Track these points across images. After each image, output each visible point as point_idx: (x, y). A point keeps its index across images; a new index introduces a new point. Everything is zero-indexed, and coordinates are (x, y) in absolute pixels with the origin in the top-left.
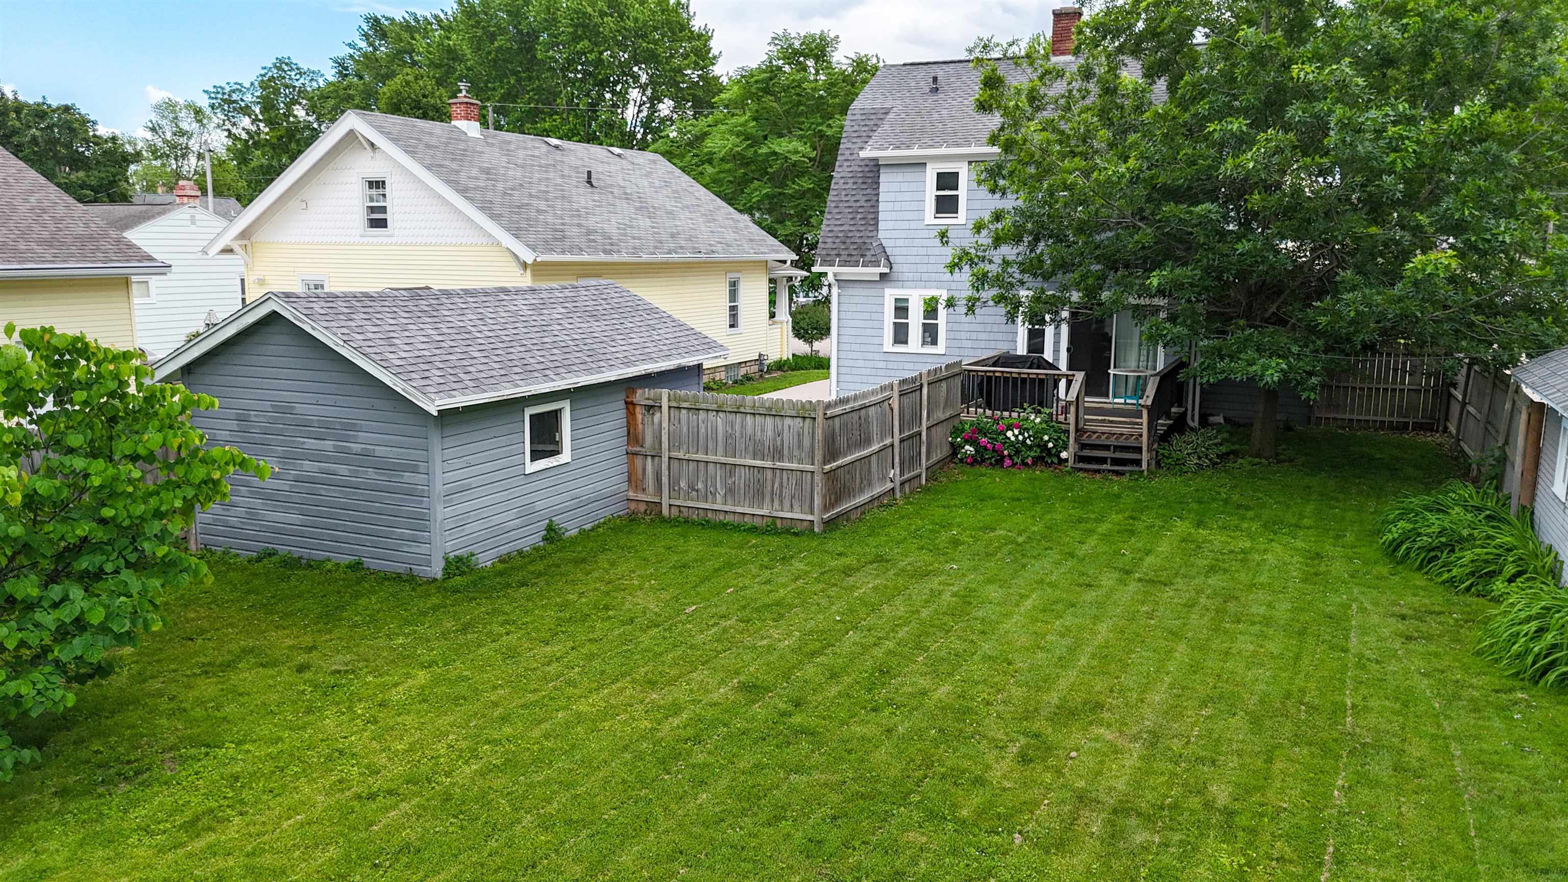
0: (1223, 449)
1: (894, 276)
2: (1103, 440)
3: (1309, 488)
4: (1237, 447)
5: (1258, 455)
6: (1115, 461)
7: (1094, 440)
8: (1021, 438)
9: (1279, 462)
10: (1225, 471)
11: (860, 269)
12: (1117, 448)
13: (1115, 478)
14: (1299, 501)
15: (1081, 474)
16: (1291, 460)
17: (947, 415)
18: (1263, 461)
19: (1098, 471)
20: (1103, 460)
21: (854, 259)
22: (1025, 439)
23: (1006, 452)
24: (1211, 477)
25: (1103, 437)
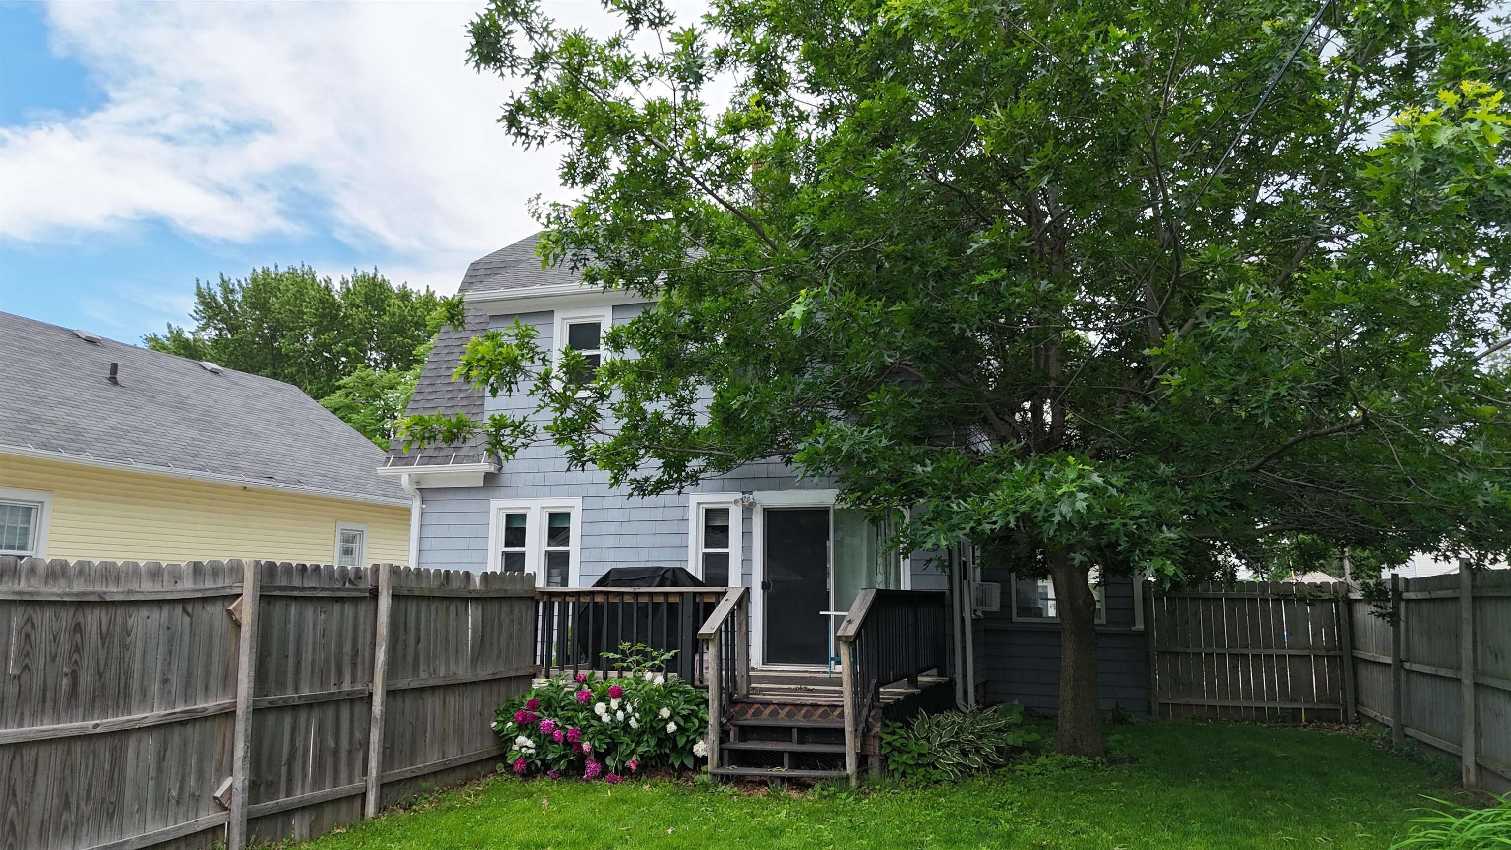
0: (1011, 739)
1: (505, 479)
2: (782, 719)
3: (1180, 807)
4: (1035, 736)
5: (1074, 749)
6: (799, 760)
7: (765, 719)
8: (620, 715)
9: (1112, 762)
10: (1015, 780)
11: (450, 467)
12: (805, 733)
13: (794, 794)
14: (1167, 835)
15: (728, 789)
16: (1133, 759)
17: (484, 674)
18: (1083, 759)
19: (763, 782)
20: (775, 758)
21: (443, 454)
22: (627, 718)
23: (586, 746)
24: (983, 790)
25: (783, 713)
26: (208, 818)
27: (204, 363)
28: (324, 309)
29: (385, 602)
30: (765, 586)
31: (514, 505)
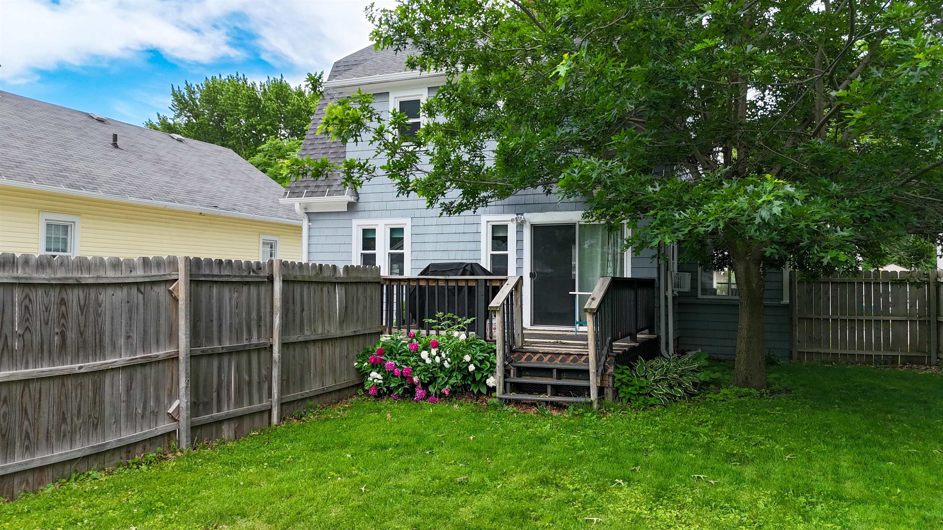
0: (702, 376)
1: (361, 206)
2: (546, 363)
3: (829, 426)
4: (717, 375)
5: (746, 384)
6: (557, 390)
7: (534, 363)
8: (438, 359)
9: (773, 393)
10: (707, 405)
11: (326, 199)
12: (561, 372)
13: (555, 413)
14: (823, 447)
15: (511, 409)
16: (788, 391)
17: (348, 332)
18: (753, 391)
19: (533, 404)
20: (541, 389)
21: (320, 189)
22: (442, 361)
23: (415, 379)
24: (685, 413)
25: (546, 359)
26: (164, 426)
27: (173, 135)
28: (251, 102)
29: (278, 285)
30: (532, 275)
31: (368, 223)
